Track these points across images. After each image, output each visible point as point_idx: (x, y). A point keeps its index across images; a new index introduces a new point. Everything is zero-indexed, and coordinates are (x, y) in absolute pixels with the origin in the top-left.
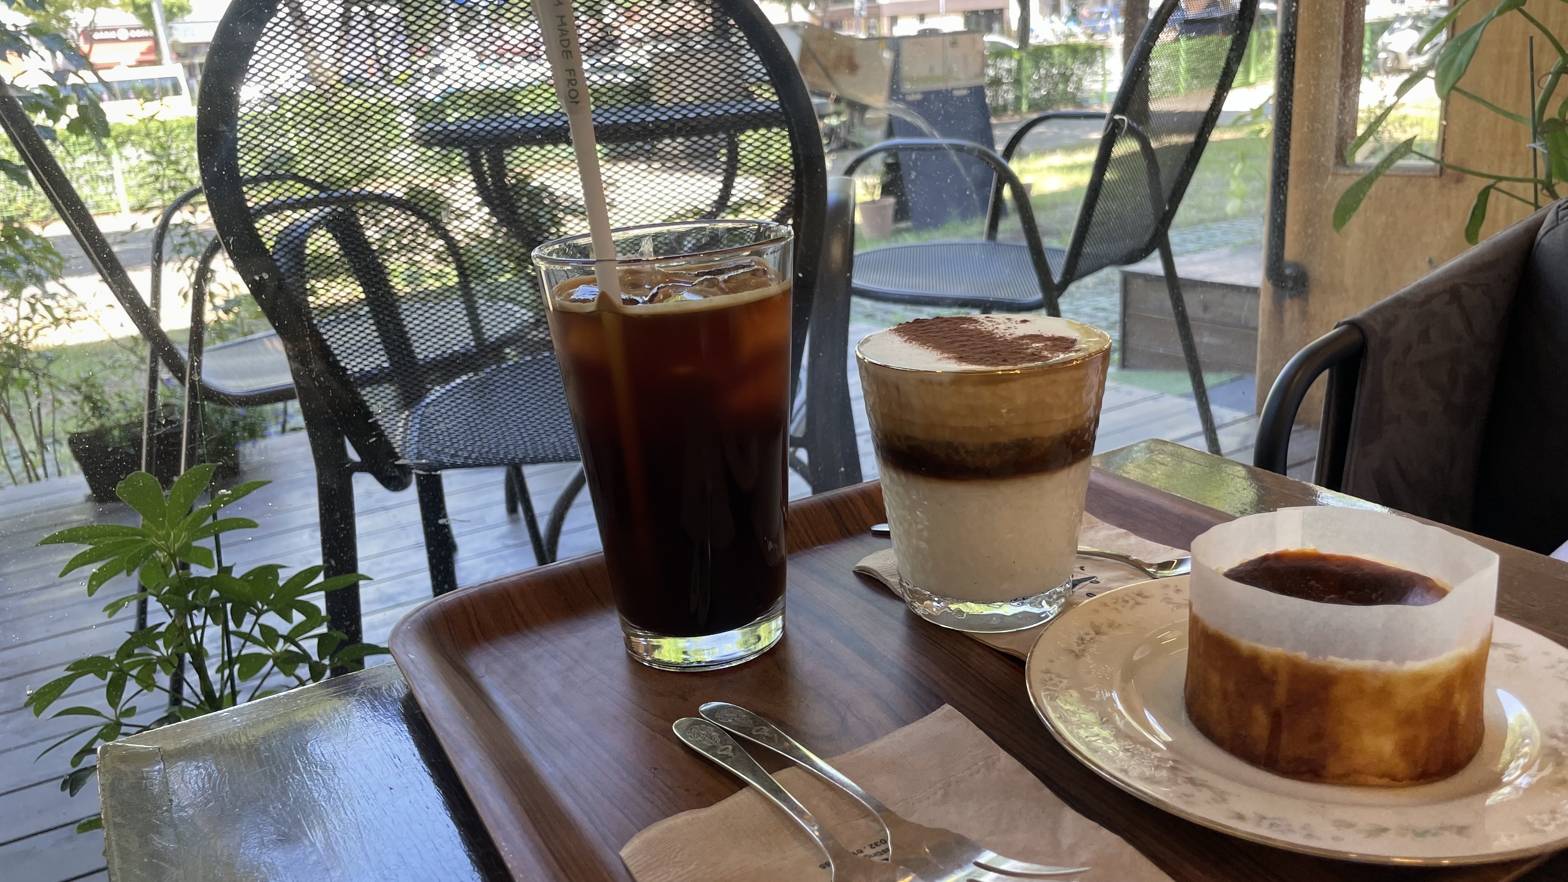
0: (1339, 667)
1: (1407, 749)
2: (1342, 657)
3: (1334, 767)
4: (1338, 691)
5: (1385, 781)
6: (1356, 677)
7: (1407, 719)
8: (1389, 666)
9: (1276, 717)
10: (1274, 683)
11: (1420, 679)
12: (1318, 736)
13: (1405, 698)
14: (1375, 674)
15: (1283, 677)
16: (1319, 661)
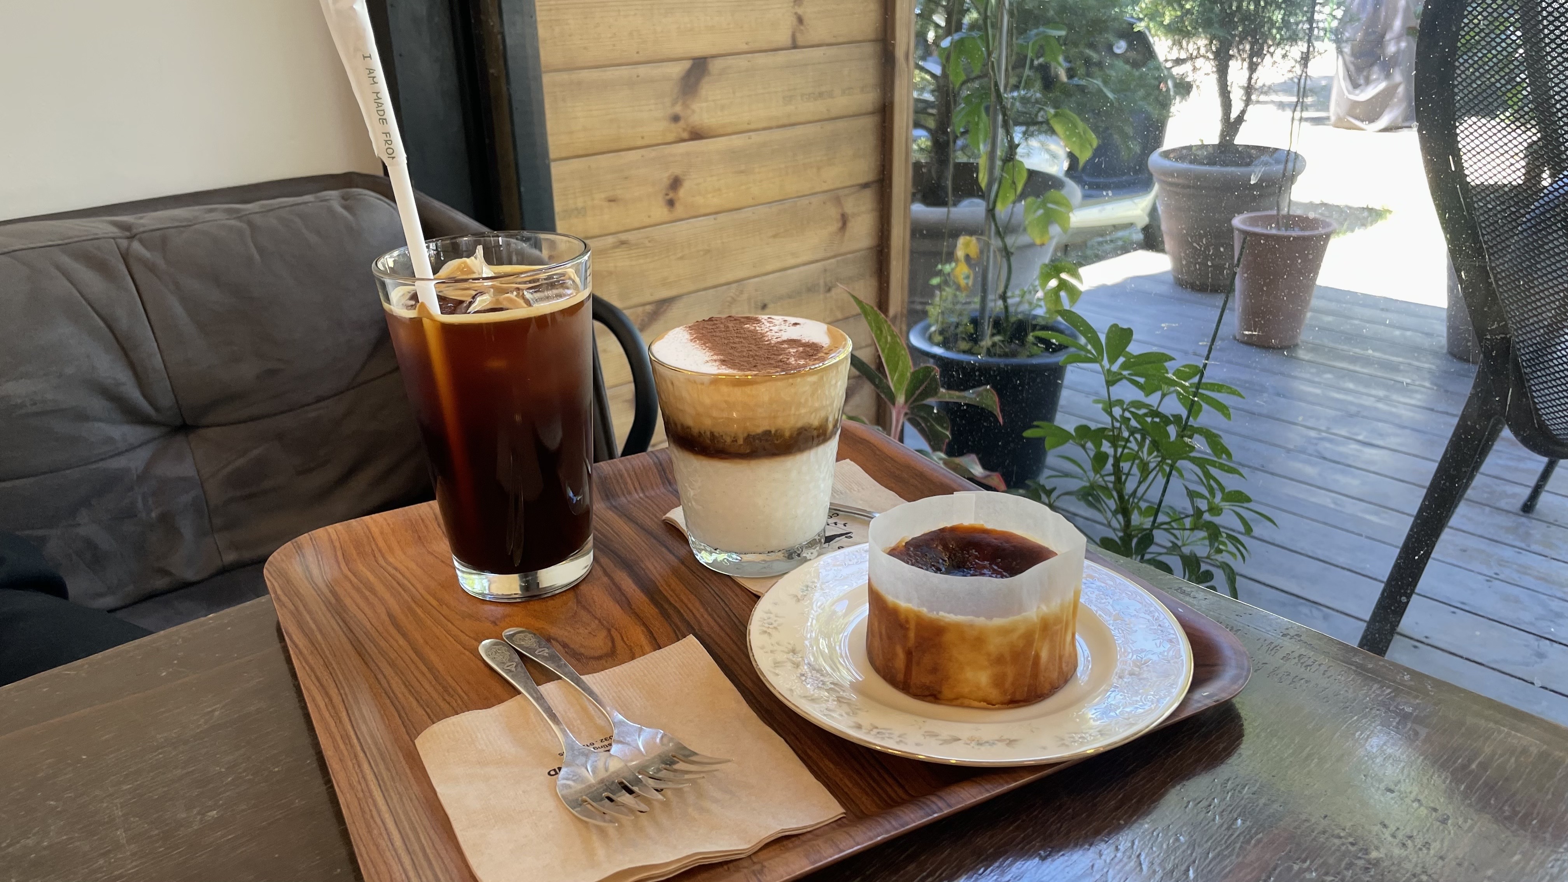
0: (947, 620)
1: (998, 681)
2: (949, 613)
3: (947, 693)
4: (948, 637)
5: (984, 704)
6: (958, 628)
7: (999, 660)
8: (981, 621)
9: (909, 653)
10: (907, 629)
11: (1004, 631)
12: (934, 670)
13: (995, 645)
14: (971, 626)
15: (912, 626)
16: (933, 615)
